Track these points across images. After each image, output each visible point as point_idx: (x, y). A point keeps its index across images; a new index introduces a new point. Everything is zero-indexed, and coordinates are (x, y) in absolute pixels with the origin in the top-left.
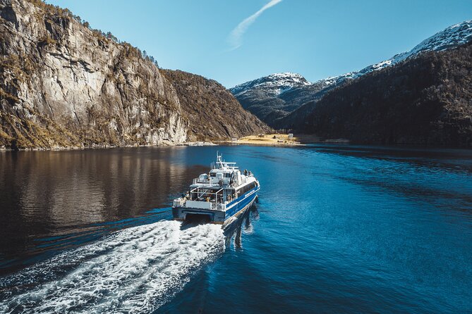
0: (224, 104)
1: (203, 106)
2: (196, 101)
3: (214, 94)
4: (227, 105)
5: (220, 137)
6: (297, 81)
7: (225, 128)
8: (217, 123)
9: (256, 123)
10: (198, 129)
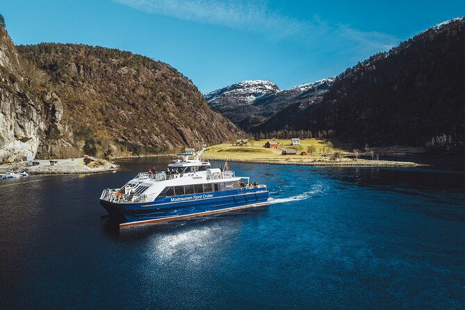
0: (180, 97)
1: (145, 99)
2: (133, 90)
3: (165, 82)
4: (184, 98)
5: (171, 147)
6: (270, 88)
7: (181, 133)
8: (166, 126)
9: (229, 128)
10: (131, 134)
